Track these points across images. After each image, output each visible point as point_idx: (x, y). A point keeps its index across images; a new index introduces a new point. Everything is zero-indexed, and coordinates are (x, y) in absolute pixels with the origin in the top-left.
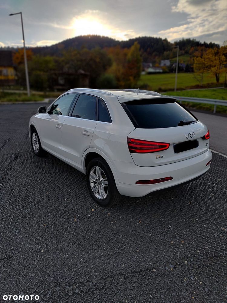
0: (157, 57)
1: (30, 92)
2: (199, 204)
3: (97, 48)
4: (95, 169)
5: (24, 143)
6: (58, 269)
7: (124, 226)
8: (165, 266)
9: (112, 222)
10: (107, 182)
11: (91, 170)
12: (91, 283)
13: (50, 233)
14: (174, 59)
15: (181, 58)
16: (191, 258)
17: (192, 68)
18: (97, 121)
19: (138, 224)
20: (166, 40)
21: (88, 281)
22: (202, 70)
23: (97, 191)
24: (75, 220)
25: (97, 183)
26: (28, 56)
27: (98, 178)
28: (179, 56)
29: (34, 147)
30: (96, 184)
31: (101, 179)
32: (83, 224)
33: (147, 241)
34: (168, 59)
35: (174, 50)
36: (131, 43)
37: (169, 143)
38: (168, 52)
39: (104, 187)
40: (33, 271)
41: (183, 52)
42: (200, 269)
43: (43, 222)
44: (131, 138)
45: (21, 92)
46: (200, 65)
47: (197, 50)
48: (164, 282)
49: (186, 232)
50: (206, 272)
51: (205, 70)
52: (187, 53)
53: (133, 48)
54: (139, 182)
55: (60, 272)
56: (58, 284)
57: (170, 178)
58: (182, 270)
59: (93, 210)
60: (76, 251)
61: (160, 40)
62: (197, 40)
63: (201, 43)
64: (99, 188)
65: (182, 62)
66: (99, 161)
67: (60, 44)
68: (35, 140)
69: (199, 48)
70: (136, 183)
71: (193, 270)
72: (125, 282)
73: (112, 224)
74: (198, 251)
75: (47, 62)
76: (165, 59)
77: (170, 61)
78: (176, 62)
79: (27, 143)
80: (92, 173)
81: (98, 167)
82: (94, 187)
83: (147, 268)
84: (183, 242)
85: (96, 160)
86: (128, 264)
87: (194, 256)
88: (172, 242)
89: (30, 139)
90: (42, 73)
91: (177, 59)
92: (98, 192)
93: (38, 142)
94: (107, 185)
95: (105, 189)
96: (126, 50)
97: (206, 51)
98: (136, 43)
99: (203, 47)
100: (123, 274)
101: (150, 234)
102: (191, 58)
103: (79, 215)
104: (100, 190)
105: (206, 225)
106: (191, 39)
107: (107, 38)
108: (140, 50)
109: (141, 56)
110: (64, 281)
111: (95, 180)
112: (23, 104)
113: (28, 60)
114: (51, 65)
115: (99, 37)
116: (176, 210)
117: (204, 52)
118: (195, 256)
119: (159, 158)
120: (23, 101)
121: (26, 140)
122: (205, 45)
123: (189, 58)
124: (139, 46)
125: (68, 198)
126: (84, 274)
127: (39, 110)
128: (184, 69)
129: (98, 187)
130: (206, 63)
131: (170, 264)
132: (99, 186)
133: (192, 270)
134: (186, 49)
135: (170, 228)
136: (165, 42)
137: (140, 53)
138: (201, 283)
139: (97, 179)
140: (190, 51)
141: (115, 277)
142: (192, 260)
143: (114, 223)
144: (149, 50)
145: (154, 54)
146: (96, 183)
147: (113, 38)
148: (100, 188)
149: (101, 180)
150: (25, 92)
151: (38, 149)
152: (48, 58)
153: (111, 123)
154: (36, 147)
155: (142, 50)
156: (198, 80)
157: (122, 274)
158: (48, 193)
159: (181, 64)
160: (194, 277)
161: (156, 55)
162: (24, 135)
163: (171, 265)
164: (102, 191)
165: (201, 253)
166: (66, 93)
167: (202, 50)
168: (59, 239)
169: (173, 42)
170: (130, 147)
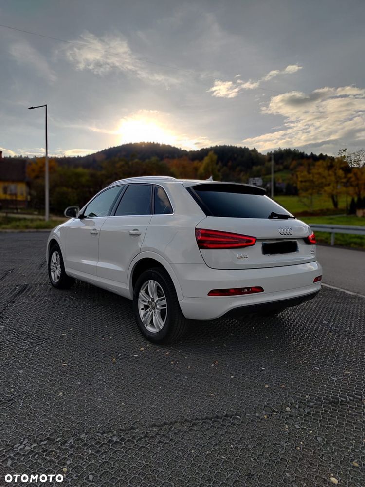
0: (242, 174)
1: (49, 217)
2: (309, 344)
3: (154, 159)
4: (148, 286)
5: (37, 274)
6: (85, 414)
7: (191, 367)
8: (255, 413)
9: (172, 363)
10: (165, 302)
11: (142, 288)
12: (137, 430)
13: (73, 374)
14: (267, 177)
15: (279, 175)
16: (296, 404)
17: (296, 188)
18: (152, 214)
19: (212, 365)
20: (254, 150)
21: (132, 428)
22: (310, 191)
23: (149, 322)
24: (114, 360)
25: (151, 307)
26: (51, 168)
27: (152, 298)
28: (275, 172)
29: (52, 274)
30: (148, 310)
31: (157, 299)
32: (127, 364)
33: (227, 384)
34: (259, 176)
35: (267, 164)
36: (204, 153)
37: (255, 238)
38: (259, 167)
39: (161, 310)
40: (45, 416)
41: (281, 167)
42: (311, 417)
43: (64, 361)
44: (201, 229)
45: (35, 217)
46: (307, 184)
47: (301, 164)
48: (254, 430)
49: (287, 375)
50: (319, 419)
51: (314, 191)
52: (286, 168)
53: (206, 160)
54: (213, 293)
55: (87, 417)
56: (84, 431)
57: (259, 289)
58: (281, 417)
59: (142, 349)
60: (114, 395)
61: (246, 149)
62: (301, 151)
63: (306, 154)
64: (152, 316)
65: (280, 181)
66: (154, 271)
67: (98, 153)
68: (54, 264)
69: (305, 162)
70: (208, 295)
71: (299, 418)
72: (192, 429)
73: (172, 364)
74: (307, 397)
75: (78, 176)
76: (254, 176)
77: (263, 179)
78: (270, 181)
79: (41, 273)
80: (142, 293)
81: (152, 281)
82: (145, 315)
83: (227, 414)
84: (283, 386)
85: (150, 271)
86: (197, 409)
87: (301, 402)
88: (267, 386)
89: (47, 263)
90: (70, 190)
91: (272, 176)
92: (152, 323)
93: (60, 266)
94: (165, 306)
95: (162, 314)
96: (196, 163)
97: (314, 165)
98: (211, 153)
99: (311, 161)
100: (188, 421)
101: (232, 377)
102: (293, 175)
103: (119, 355)
104: (154, 317)
105: (319, 368)
106: (292, 150)
107: (169, 146)
108: (217, 163)
109: (219, 171)
110: (94, 428)
111: (146, 304)
112: (37, 232)
113: (50, 173)
114: (83, 180)
115: (158, 145)
116: (272, 351)
117: (312, 167)
118: (303, 403)
119: (242, 257)
120: (37, 228)
121: (39, 271)
122: (313, 156)
123: (290, 176)
124: (215, 157)
125: (103, 336)
126: (126, 420)
127: (66, 213)
128: (284, 190)
129: (151, 313)
130: (315, 180)
131: (262, 411)
132: (153, 311)
133: (297, 417)
134: (285, 163)
135: (263, 370)
136: (252, 153)
137: (218, 167)
138: (311, 432)
139: (151, 300)
140: (292, 166)
141: (176, 424)
142: (297, 406)
143: (175, 364)
144: (230, 163)
145: (238, 168)
146: (148, 307)
147: (178, 147)
148: (154, 314)
149: (155, 301)
150: (41, 217)
151: (58, 276)
152: (80, 170)
153: (172, 214)
154: (56, 275)
155: (220, 164)
156: (305, 205)
157: (186, 420)
158: (71, 329)
159: (279, 184)
160: (300, 425)
161: (241, 171)
162: (37, 265)
163: (264, 412)
164: (157, 318)
165: (311, 399)
166: (109, 187)
167: (309, 165)
168: (88, 381)
169: (265, 154)
170: (199, 242)
